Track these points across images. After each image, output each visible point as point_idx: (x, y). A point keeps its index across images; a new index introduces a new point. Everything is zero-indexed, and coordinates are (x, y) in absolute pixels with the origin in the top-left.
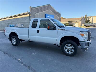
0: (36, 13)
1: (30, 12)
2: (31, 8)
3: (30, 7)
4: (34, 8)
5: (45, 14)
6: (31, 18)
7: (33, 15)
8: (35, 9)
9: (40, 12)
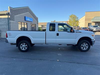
0: (16, 15)
1: (9, 13)
2: (11, 9)
3: (9, 7)
4: (13, 8)
5: (25, 17)
6: (10, 20)
7: (13, 17)
8: (15, 10)
9: (20, 14)
